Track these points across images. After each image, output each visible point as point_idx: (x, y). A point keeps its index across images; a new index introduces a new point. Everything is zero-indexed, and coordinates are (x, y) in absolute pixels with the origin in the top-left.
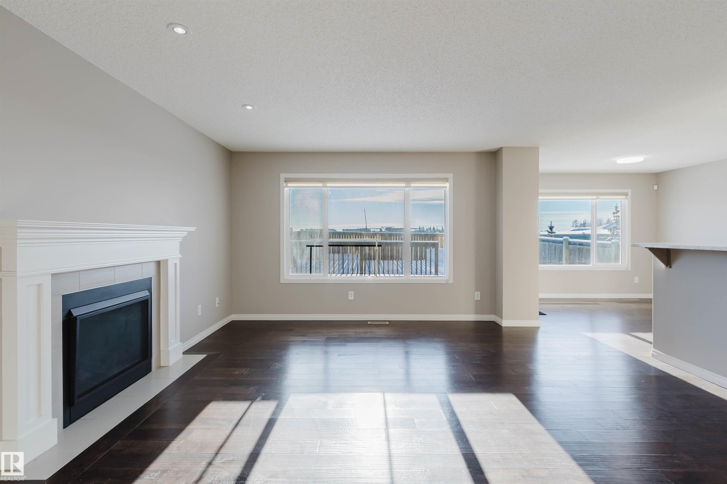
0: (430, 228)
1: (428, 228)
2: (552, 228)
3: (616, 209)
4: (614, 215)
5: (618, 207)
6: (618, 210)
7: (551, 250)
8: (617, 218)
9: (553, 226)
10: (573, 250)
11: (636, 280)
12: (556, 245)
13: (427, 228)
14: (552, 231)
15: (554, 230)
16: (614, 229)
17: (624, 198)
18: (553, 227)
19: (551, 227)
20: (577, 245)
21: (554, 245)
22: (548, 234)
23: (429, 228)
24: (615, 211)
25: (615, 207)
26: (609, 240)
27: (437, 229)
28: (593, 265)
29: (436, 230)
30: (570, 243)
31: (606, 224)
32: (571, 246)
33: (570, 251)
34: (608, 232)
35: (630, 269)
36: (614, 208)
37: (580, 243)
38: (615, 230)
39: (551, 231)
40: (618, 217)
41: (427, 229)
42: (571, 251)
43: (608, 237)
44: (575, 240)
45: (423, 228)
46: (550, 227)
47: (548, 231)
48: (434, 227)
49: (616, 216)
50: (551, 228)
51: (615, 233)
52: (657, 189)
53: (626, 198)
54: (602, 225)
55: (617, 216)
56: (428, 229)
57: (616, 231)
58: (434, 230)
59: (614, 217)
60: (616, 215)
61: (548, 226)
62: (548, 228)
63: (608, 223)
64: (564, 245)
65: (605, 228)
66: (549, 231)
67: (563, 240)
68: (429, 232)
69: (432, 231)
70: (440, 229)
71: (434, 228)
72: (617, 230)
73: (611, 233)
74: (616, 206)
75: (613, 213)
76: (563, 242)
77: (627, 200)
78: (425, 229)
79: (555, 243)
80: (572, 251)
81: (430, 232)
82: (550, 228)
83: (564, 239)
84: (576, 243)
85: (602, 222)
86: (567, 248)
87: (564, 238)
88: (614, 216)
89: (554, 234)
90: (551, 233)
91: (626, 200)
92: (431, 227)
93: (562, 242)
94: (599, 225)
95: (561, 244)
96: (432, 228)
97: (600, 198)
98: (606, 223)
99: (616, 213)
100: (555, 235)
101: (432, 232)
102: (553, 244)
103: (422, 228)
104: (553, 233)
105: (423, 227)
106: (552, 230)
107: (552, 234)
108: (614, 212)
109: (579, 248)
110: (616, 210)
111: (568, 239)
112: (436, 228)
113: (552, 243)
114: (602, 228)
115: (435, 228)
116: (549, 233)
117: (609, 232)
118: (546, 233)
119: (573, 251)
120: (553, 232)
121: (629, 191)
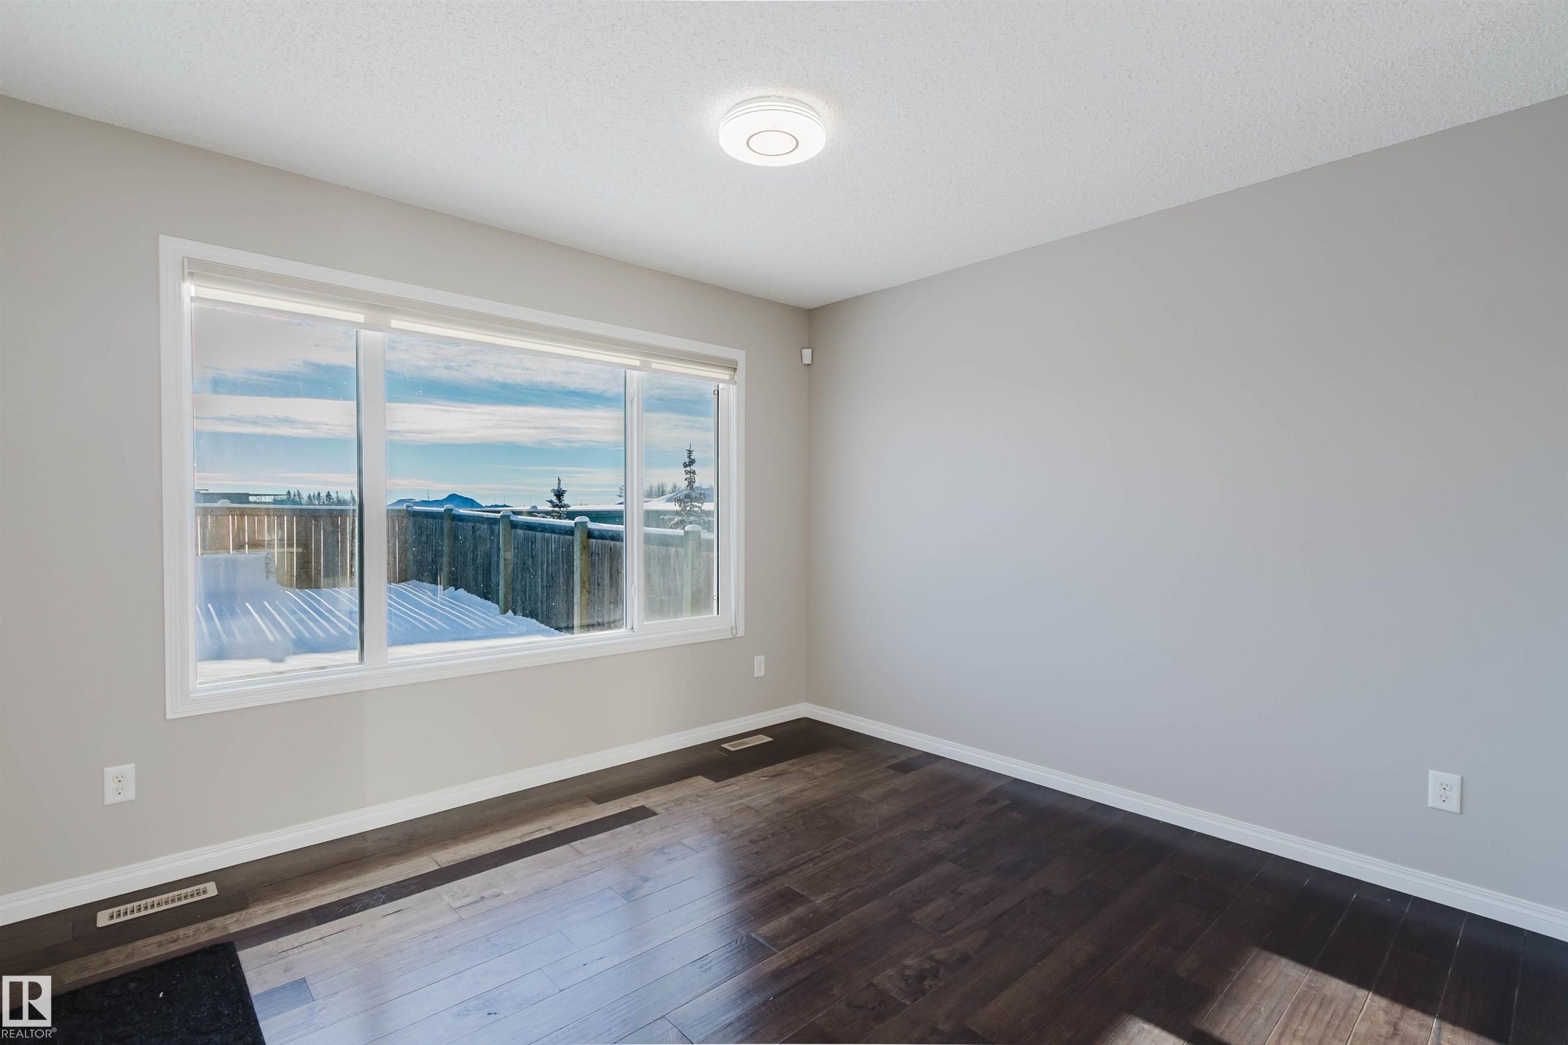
0: (319, 494)
1: (312, 495)
2: (562, 495)
3: (689, 457)
4: (685, 469)
5: (693, 451)
6: (693, 458)
7: (548, 553)
8: (691, 476)
9: (563, 489)
10: (597, 552)
11: (759, 666)
12: (559, 538)
13: (310, 495)
14: (560, 502)
15: (566, 500)
16: (686, 500)
17: (727, 377)
18: (564, 492)
19: (559, 492)
20: (607, 539)
21: (555, 538)
22: (552, 509)
23: (316, 494)
24: (688, 460)
25: (688, 451)
26: (676, 526)
27: (338, 497)
28: (632, 629)
29: (335, 500)
30: (590, 534)
31: (671, 493)
32: (594, 541)
33: (592, 555)
34: (675, 505)
35: (741, 633)
36: (686, 454)
37: (612, 534)
38: (687, 502)
39: (558, 503)
40: (692, 472)
41: (309, 497)
42: (594, 555)
43: (675, 518)
44: (602, 526)
45: (299, 494)
46: (557, 493)
47: (551, 502)
48: (329, 493)
49: (688, 472)
50: (559, 494)
51: (688, 508)
52: (810, 362)
53: (732, 381)
54: (665, 495)
55: (690, 472)
56: (314, 496)
57: (689, 504)
58: (330, 499)
59: (686, 474)
60: (688, 469)
61: (553, 490)
62: (553, 494)
63: (673, 492)
64: (578, 537)
65: (669, 500)
66: (554, 502)
67: (574, 525)
68: (315, 505)
69: (323, 502)
70: (346, 498)
71: (328, 495)
72: (691, 502)
73: (681, 508)
74: (689, 449)
75: (683, 465)
76: (576, 530)
77: (733, 388)
78: (305, 496)
79: (555, 533)
80: (596, 555)
81: (319, 505)
82: (556, 495)
83: (575, 523)
84: (604, 533)
85: (665, 489)
86: (585, 547)
87: (577, 519)
88: (686, 471)
89: (565, 509)
90: (560, 508)
91: (731, 386)
92: (320, 492)
93: (570, 532)
94: (660, 495)
95: (570, 537)
96: (323, 494)
97: (654, 366)
98: (671, 491)
99: (689, 465)
100: (568, 512)
101: (324, 504)
102: (553, 535)
103: (296, 493)
104: (563, 507)
105: (298, 492)
106: (560, 499)
107: (562, 509)
108: (685, 463)
109: (611, 548)
110: (690, 459)
111: (587, 522)
112: (334, 495)
113: (550, 534)
114: (665, 501)
115: (331, 494)
116: (554, 506)
117: (677, 505)
118: (548, 508)
119: (598, 554)
120: (563, 505)
121: (740, 356)
